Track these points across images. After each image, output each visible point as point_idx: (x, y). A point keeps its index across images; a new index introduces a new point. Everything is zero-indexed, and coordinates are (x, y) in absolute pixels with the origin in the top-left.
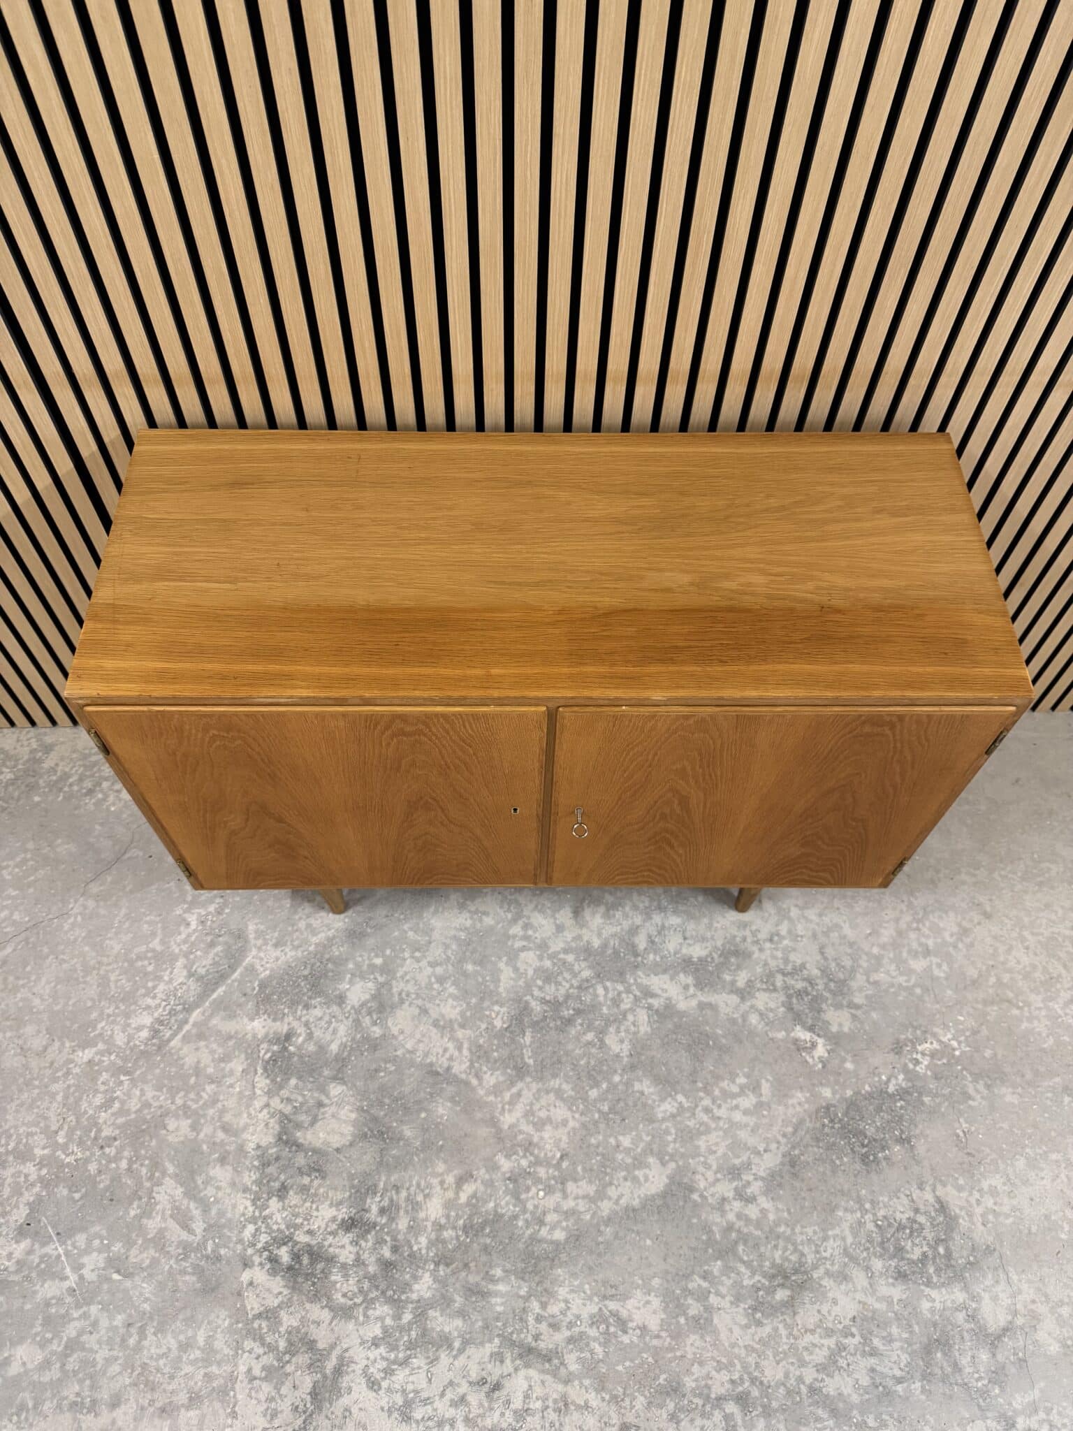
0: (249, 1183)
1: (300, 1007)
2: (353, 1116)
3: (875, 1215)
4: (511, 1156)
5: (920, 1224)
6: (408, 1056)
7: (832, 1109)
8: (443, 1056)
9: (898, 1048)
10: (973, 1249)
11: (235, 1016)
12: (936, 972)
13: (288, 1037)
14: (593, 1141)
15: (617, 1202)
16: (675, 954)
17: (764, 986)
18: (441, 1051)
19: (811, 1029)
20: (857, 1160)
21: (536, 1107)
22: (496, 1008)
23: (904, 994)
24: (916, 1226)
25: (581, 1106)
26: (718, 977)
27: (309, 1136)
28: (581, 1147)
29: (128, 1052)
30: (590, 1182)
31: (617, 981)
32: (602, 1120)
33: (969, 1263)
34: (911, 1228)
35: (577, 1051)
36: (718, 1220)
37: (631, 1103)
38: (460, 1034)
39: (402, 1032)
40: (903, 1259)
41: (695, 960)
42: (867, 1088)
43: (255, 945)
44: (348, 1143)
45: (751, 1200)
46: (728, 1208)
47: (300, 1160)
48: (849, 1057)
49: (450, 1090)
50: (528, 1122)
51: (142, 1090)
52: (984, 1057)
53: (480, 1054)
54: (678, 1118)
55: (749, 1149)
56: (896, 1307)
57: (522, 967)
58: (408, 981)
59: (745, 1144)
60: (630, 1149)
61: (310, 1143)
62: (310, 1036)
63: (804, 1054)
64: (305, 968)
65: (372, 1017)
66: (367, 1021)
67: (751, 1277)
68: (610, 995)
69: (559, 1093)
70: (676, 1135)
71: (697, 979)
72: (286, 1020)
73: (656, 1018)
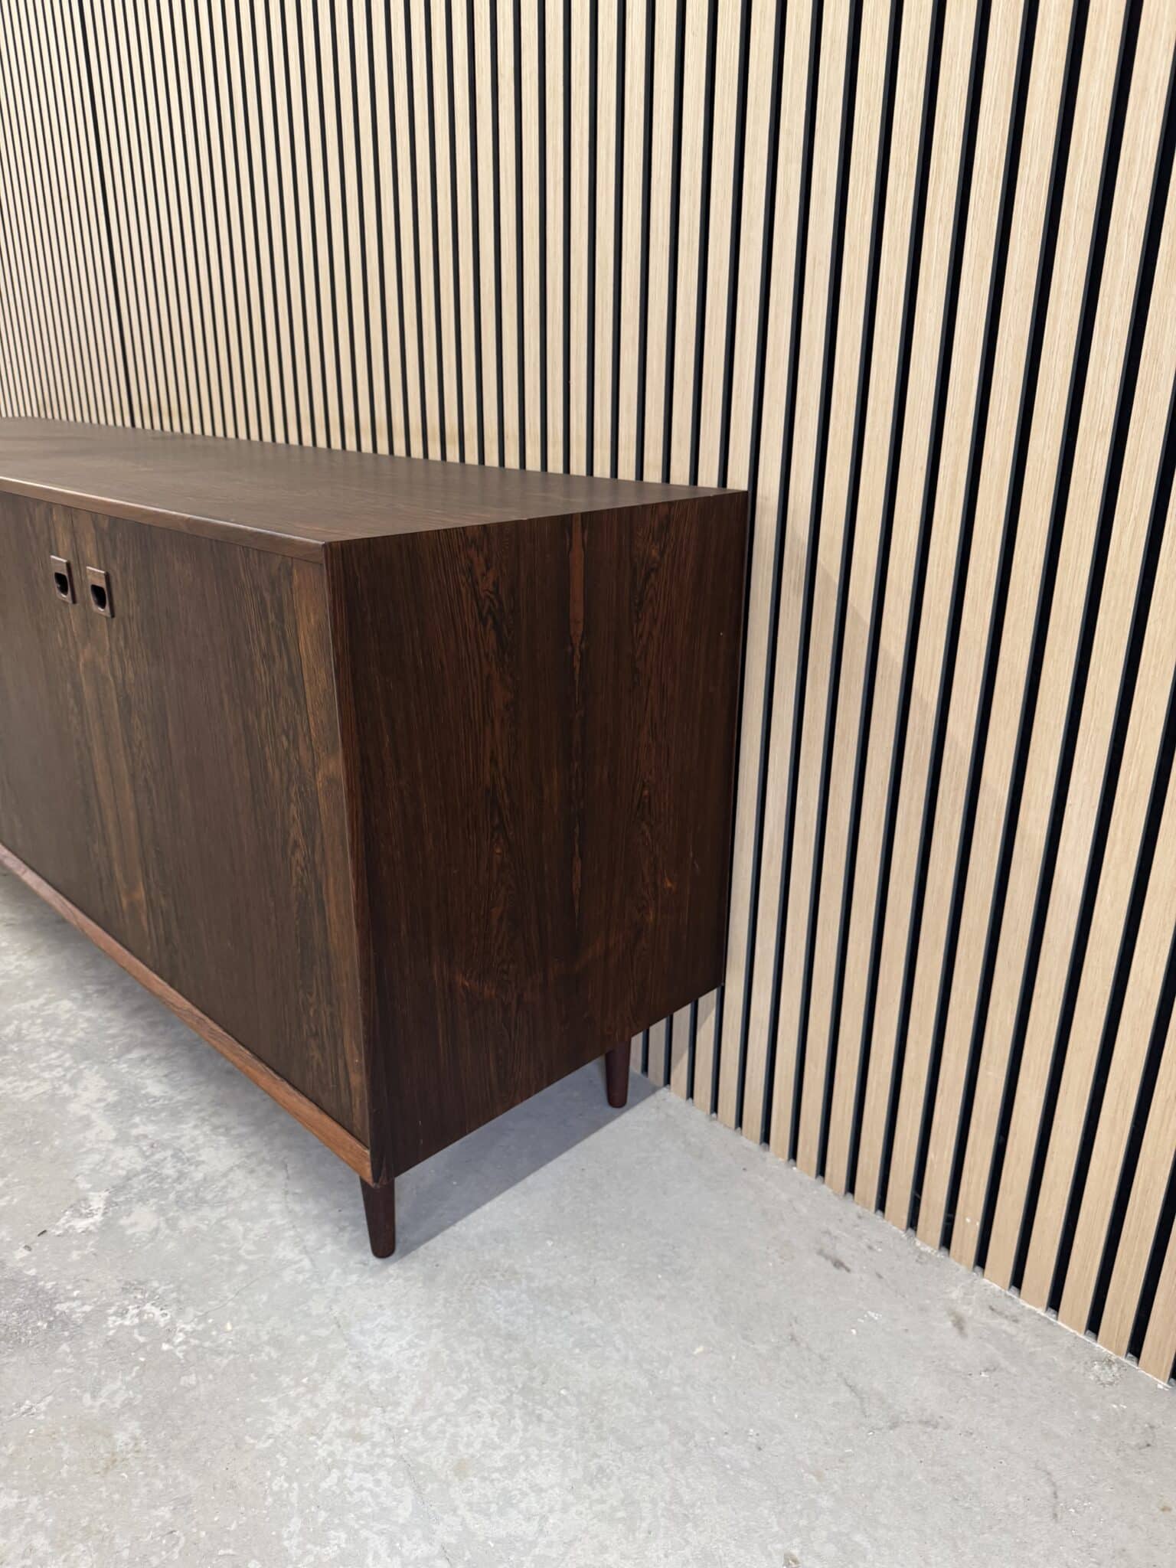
16: (141, 1078)
17: (145, 1148)
19: (109, 1203)
41: (143, 1092)
68: (52, 1062)
73: (45, 1097)
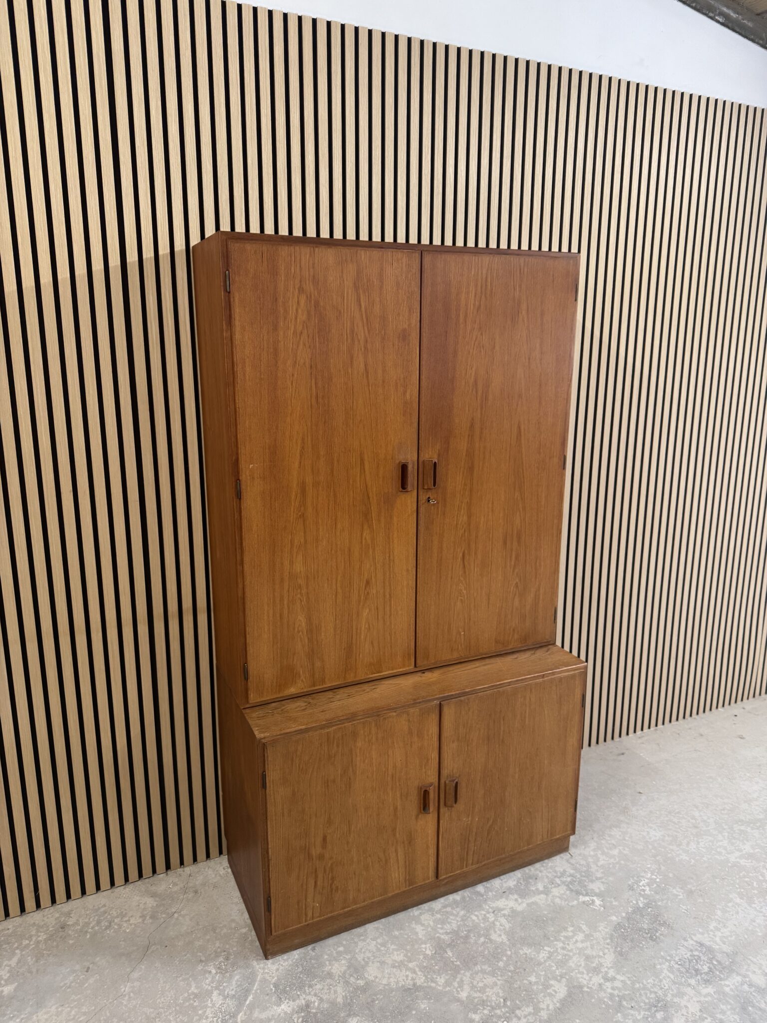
1: (306, 988)
3: (674, 960)
4: (477, 1011)
5: (698, 956)
6: (386, 987)
7: (621, 924)
8: (407, 980)
9: (631, 888)
10: (728, 956)
11: (267, 1008)
12: (625, 852)
13: (307, 1006)
14: (516, 986)
15: (548, 1009)
18: (405, 978)
20: (648, 940)
21: (475, 983)
22: (423, 946)
23: (618, 866)
24: (696, 957)
25: (499, 973)
26: (529, 890)
28: (512, 992)
30: (528, 1006)
31: (480, 910)
32: (514, 974)
33: (731, 962)
34: (695, 959)
35: (480, 948)
36: (604, 995)
37: (524, 961)
38: (410, 965)
39: (376, 977)
40: (701, 974)
42: (630, 909)
43: (260, 968)
45: (613, 979)
46: (605, 988)
48: (612, 899)
49: (421, 994)
50: (475, 992)
52: (670, 878)
53: (426, 970)
54: (552, 958)
55: (596, 957)
56: (715, 996)
57: (426, 923)
58: (364, 952)
59: (593, 955)
60: (538, 981)
62: (321, 1000)
63: (591, 906)
64: (298, 967)
65: (353, 976)
66: (352, 979)
67: (639, 1014)
69: (483, 972)
70: (556, 966)
71: (519, 895)
72: (301, 997)
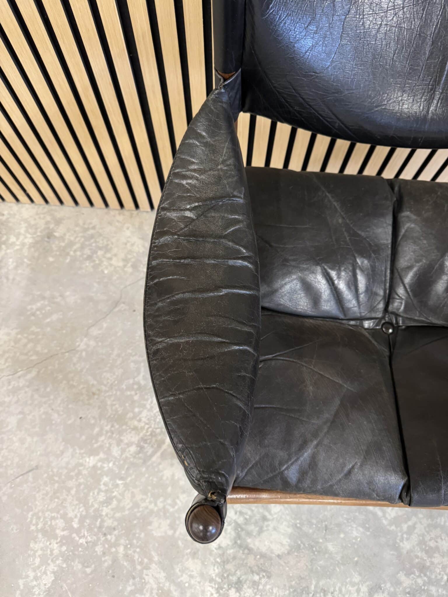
0: (214, 575)
2: (290, 530)
27: (257, 543)
29: (122, 462)
44: (286, 552)
47: (251, 561)
51: (132, 492)
61: (258, 549)
